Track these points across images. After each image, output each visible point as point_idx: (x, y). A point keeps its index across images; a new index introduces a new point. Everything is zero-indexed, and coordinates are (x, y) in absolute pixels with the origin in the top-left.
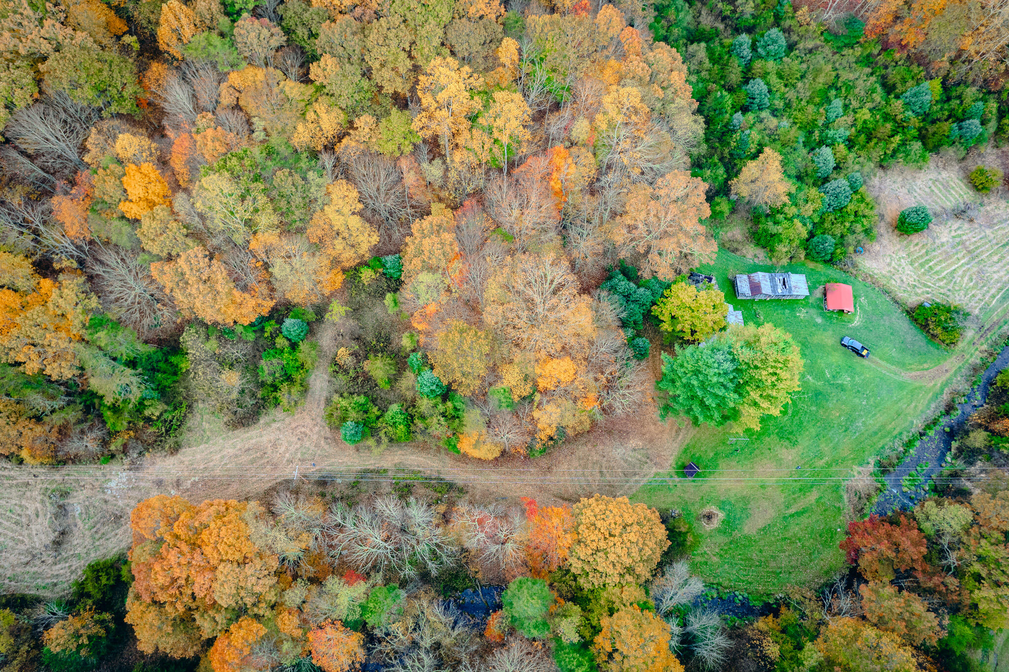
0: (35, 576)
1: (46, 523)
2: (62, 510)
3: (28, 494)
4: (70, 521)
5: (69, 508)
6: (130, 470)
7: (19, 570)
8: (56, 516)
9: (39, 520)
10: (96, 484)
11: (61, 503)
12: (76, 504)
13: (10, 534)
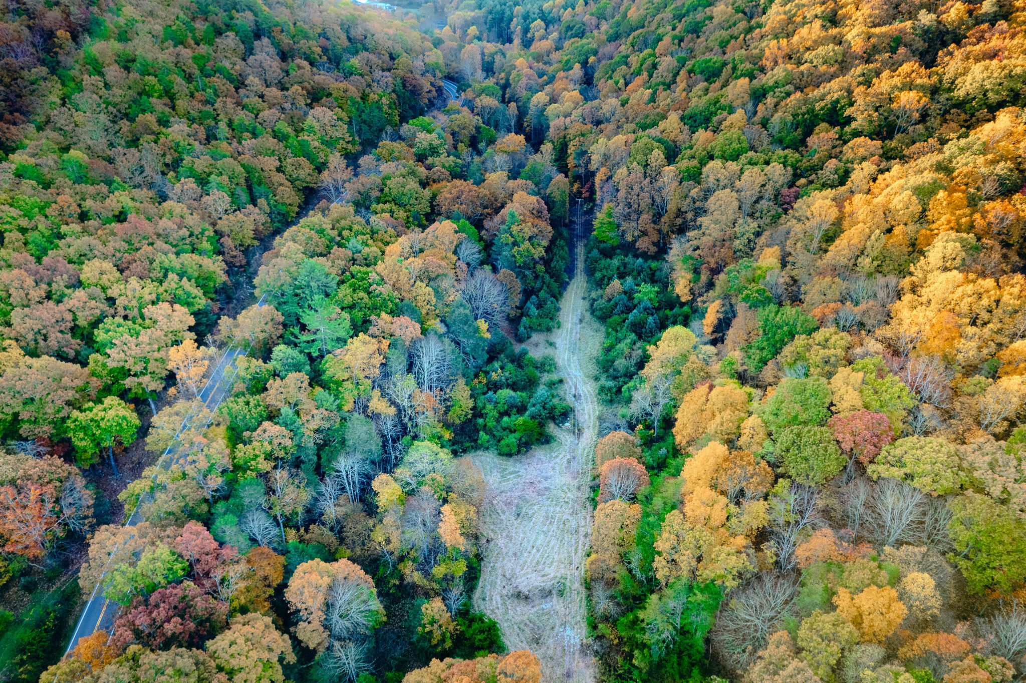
0: (493, 584)
1: (536, 584)
2: (546, 594)
3: (563, 566)
4: (537, 602)
5: (548, 599)
6: (582, 646)
7: (500, 571)
8: (542, 590)
9: (539, 578)
10: (569, 618)
11: (554, 592)
12: (552, 604)
13: (529, 560)
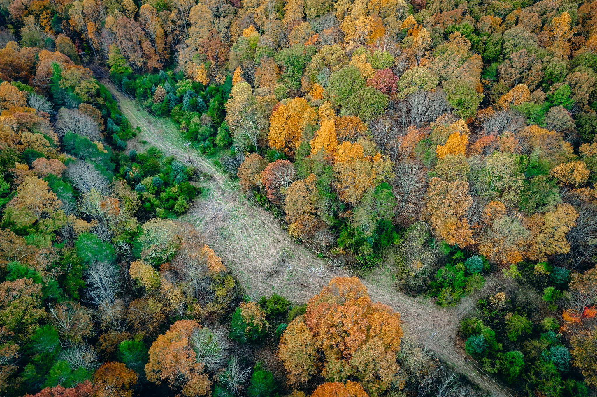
0: (250, 280)
1: (272, 262)
2: (283, 262)
3: (276, 244)
4: (282, 270)
5: (286, 264)
6: (328, 269)
7: (246, 272)
8: (279, 262)
9: (271, 259)
10: (307, 263)
11: (285, 259)
12: (291, 265)
13: (255, 254)
